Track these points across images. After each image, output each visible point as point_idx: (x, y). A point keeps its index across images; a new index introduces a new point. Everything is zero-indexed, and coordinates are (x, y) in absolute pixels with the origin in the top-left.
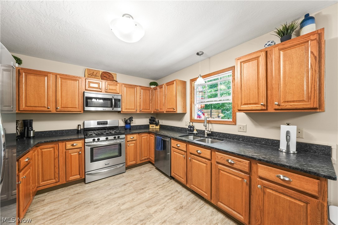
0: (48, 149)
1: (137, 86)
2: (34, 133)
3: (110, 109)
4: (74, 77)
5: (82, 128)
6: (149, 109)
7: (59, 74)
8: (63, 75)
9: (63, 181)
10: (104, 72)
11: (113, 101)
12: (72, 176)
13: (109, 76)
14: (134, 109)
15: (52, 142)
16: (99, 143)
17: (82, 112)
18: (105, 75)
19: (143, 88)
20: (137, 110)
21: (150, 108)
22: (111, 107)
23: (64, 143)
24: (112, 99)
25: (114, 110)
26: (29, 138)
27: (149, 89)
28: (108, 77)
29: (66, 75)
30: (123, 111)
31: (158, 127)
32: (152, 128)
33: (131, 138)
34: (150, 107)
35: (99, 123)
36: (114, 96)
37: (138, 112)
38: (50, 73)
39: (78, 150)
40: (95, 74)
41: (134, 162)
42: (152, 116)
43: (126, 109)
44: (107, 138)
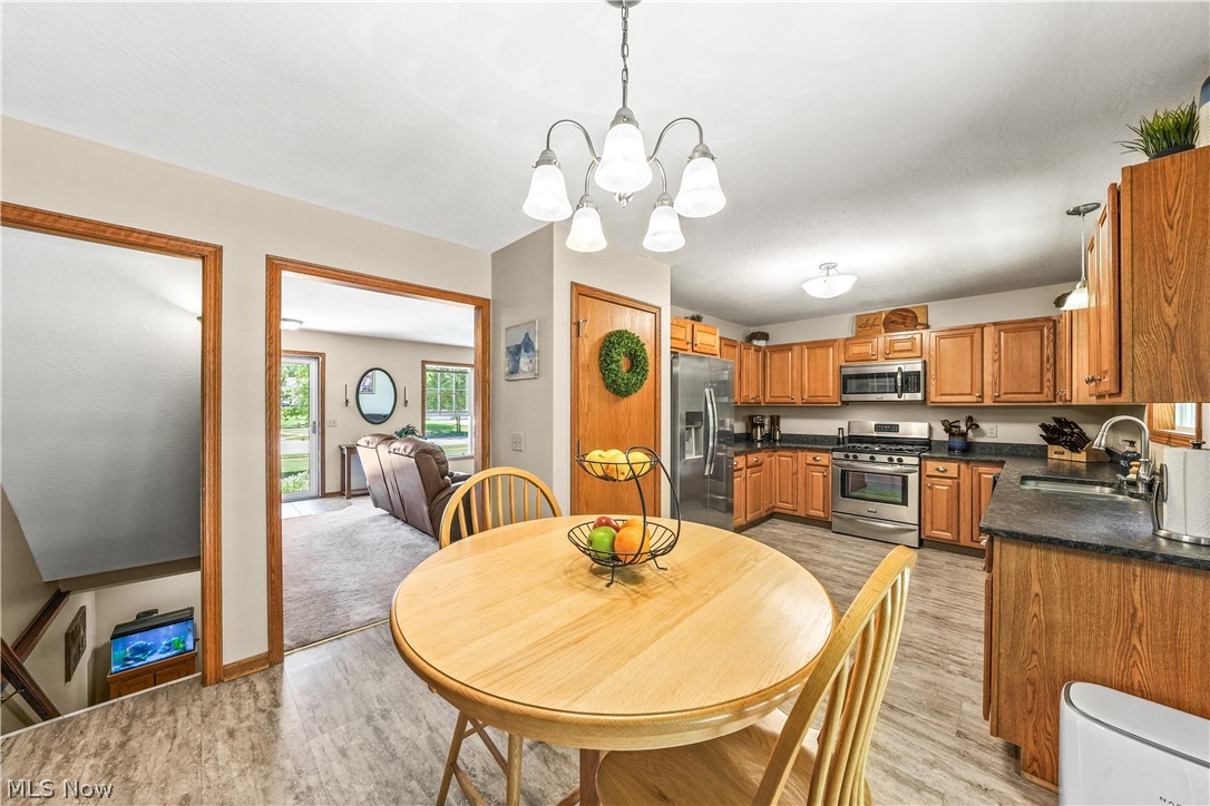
0: (785, 458)
1: (982, 327)
2: (781, 435)
3: (894, 397)
4: (827, 341)
5: (846, 434)
6: (1036, 393)
7: (806, 343)
8: (811, 342)
9: (801, 513)
10: (893, 312)
11: (899, 376)
12: (812, 509)
13: (905, 318)
14: (970, 394)
15: (790, 448)
16: (855, 464)
17: (839, 404)
18: (894, 318)
19: (1009, 326)
20: (981, 396)
21: (1046, 390)
22: (896, 391)
23: (804, 454)
24: (896, 374)
25: (902, 399)
26: (775, 441)
27: (1039, 324)
28: (901, 321)
29: (816, 342)
30: (932, 400)
31: (1082, 457)
32: (1056, 456)
33: (938, 469)
34: (1046, 384)
35: (878, 428)
36: (902, 367)
37: (988, 401)
38: (794, 344)
39: (823, 469)
40: (870, 322)
41: (947, 535)
42: (1059, 414)
43: (942, 395)
44: (872, 458)
